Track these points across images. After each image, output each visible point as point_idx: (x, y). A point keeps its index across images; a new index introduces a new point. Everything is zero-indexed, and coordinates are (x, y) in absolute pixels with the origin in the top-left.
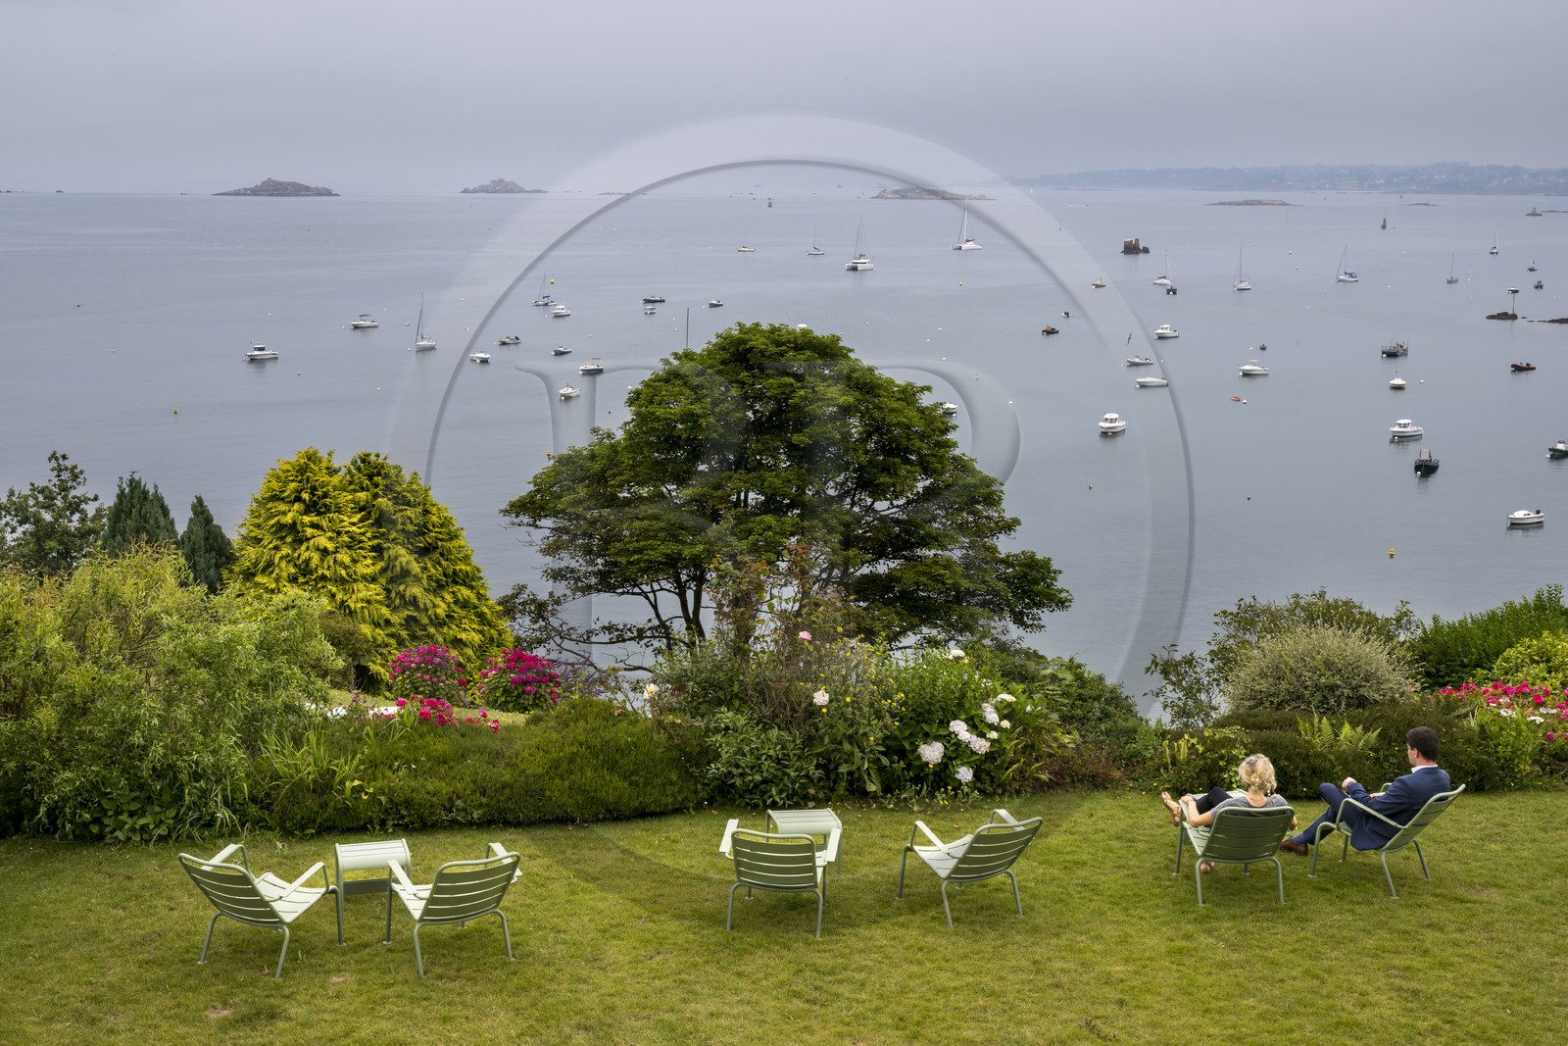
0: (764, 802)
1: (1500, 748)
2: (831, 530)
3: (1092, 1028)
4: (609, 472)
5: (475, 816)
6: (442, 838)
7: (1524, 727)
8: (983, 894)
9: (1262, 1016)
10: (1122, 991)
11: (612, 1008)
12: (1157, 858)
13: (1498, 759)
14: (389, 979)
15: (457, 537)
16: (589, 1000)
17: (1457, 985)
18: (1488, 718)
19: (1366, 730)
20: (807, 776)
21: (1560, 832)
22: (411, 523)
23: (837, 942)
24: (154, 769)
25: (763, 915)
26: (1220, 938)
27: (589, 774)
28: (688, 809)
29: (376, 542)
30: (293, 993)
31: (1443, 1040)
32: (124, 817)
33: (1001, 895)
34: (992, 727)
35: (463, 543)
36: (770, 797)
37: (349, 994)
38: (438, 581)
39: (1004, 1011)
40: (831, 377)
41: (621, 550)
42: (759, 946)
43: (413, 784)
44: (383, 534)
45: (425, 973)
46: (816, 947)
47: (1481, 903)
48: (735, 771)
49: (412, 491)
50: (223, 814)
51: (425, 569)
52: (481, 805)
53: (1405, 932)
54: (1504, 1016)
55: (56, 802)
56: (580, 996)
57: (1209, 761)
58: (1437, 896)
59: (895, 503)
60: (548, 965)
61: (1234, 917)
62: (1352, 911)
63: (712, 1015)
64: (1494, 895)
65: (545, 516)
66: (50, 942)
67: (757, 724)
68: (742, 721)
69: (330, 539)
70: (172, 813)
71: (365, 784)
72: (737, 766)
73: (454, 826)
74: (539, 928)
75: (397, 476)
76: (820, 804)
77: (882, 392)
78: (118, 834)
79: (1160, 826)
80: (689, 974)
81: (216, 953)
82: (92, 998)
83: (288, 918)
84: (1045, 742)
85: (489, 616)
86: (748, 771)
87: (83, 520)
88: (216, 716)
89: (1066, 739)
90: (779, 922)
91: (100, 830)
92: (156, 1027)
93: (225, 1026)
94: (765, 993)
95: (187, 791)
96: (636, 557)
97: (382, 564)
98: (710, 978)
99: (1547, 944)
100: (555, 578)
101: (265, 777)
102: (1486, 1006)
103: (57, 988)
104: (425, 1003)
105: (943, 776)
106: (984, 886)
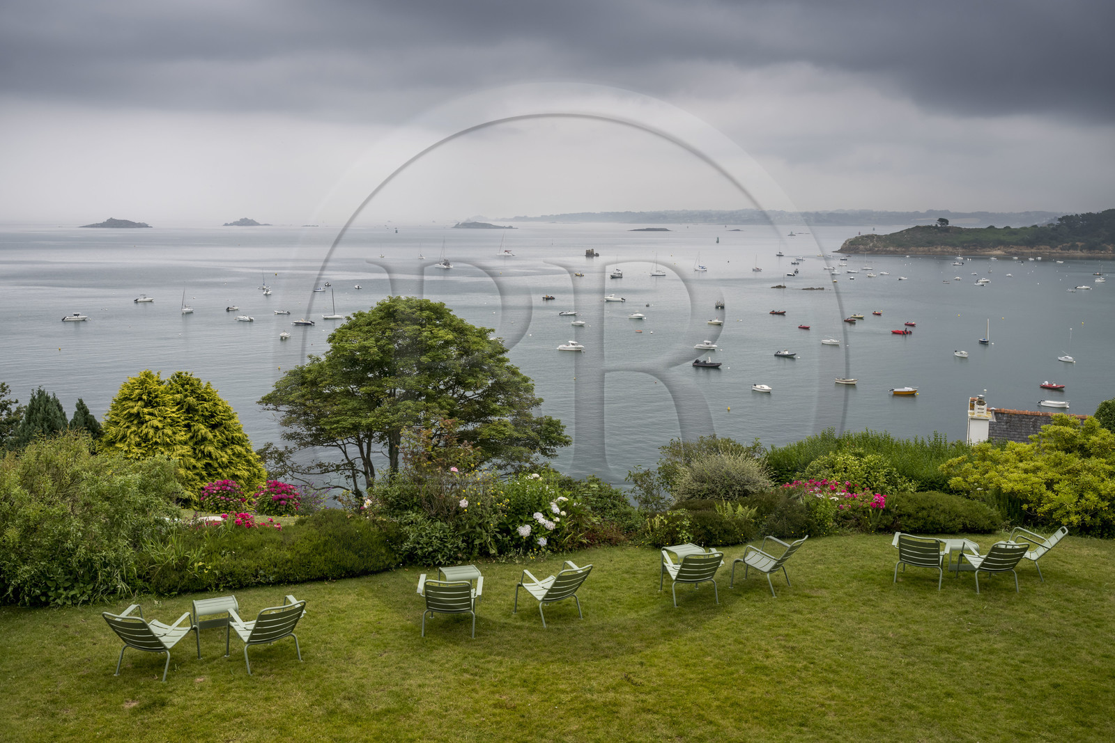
0: (434, 563)
1: (817, 514)
2: (442, 408)
3: (629, 679)
4: (319, 379)
5: (271, 579)
6: (252, 592)
7: (829, 503)
8: (560, 608)
9: (716, 666)
10: (641, 658)
11: (363, 686)
12: (649, 583)
13: (817, 520)
14: (230, 677)
15: (233, 417)
16: (349, 681)
17: (813, 643)
18: (810, 499)
19: (750, 508)
20: (457, 547)
21: (851, 557)
22: (207, 410)
23: (484, 639)
24: (79, 561)
25: (441, 626)
26: (688, 625)
27: (336, 552)
28: (391, 569)
29: (187, 422)
30: (174, 690)
31: (810, 673)
32: (61, 591)
33: (570, 608)
34: (556, 515)
35: (237, 421)
36: (437, 560)
37: (208, 688)
38: (223, 443)
39: (580, 673)
40: (440, 325)
41: (327, 422)
42: (442, 644)
43: (234, 563)
44: (191, 417)
45: (252, 673)
46: (473, 644)
47: (818, 597)
48: (417, 546)
49: (207, 393)
50: (121, 585)
51: (215, 436)
52: (274, 573)
53: (783, 616)
54: (839, 658)
55: (19, 584)
56: (343, 680)
57: (671, 528)
58: (795, 595)
59: (477, 392)
60: (323, 663)
61: (694, 613)
62: (754, 606)
63: (420, 686)
64: (824, 592)
65: (282, 404)
66: (21, 668)
67: (428, 519)
68: (420, 518)
69: (160, 421)
70: (91, 587)
71: (206, 564)
72: (419, 543)
73: (259, 585)
74: (315, 642)
75: (198, 385)
76: (465, 562)
77: (468, 333)
78: (58, 601)
79: (648, 565)
80: (404, 663)
81: (125, 669)
82: (51, 701)
83: (169, 646)
84: (584, 522)
85: (253, 461)
86: (425, 546)
87: (9, 414)
88: (115, 529)
89: (594, 520)
90: (450, 630)
91: (46, 599)
92: (93, 716)
93: (135, 712)
94: (448, 671)
95: (100, 574)
96: (335, 425)
97: (191, 434)
98: (416, 665)
99: (855, 618)
100: (288, 439)
101: (146, 563)
102: (830, 653)
103: (28, 696)
104: (254, 690)
105: (530, 543)
106: (560, 603)
